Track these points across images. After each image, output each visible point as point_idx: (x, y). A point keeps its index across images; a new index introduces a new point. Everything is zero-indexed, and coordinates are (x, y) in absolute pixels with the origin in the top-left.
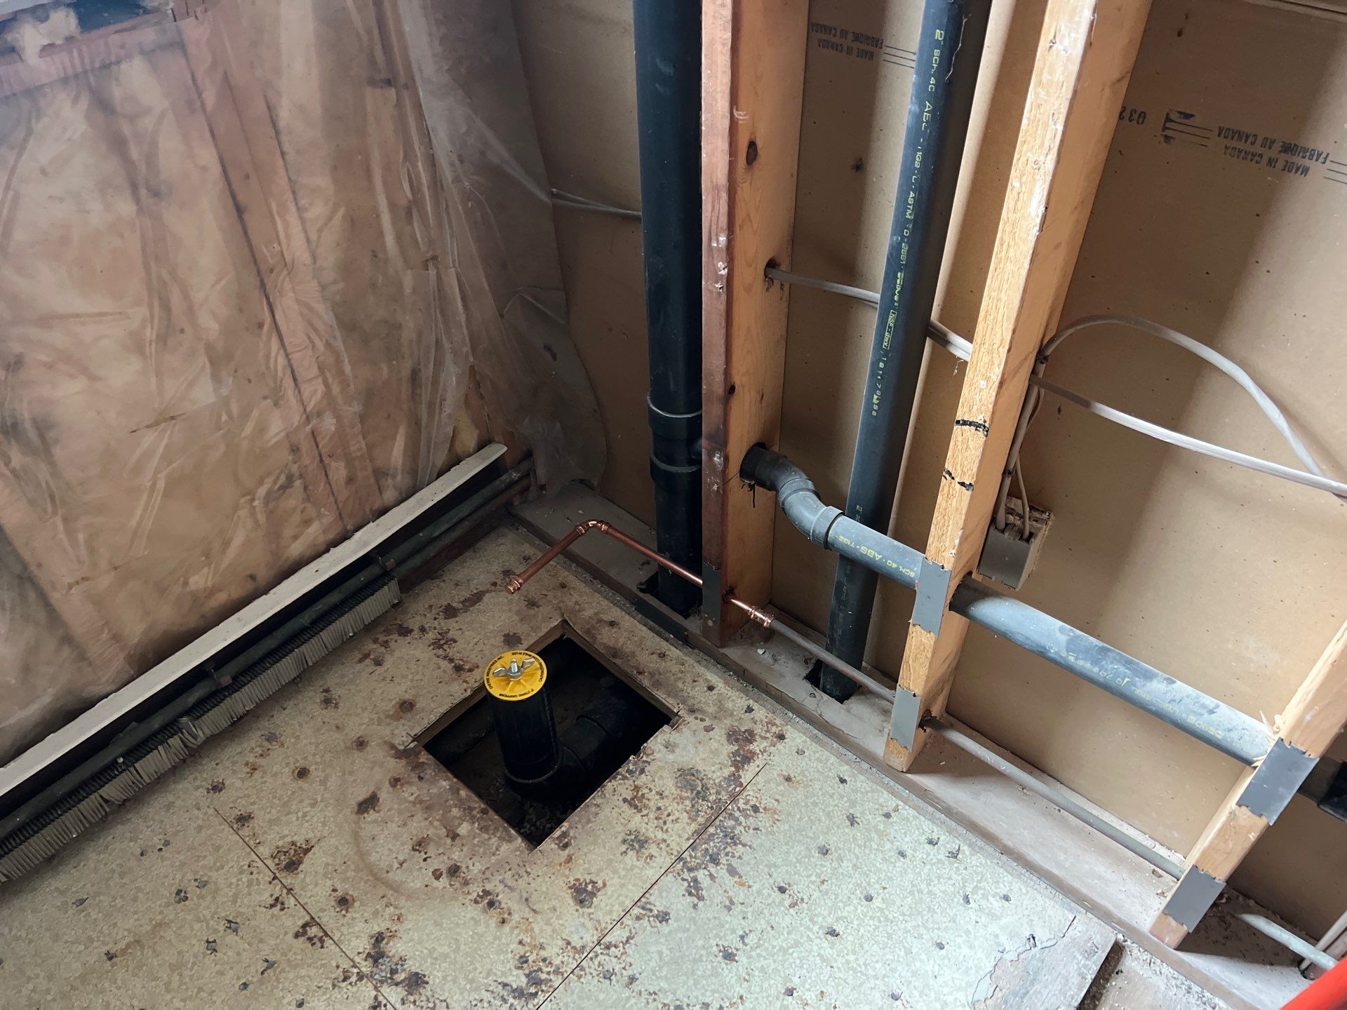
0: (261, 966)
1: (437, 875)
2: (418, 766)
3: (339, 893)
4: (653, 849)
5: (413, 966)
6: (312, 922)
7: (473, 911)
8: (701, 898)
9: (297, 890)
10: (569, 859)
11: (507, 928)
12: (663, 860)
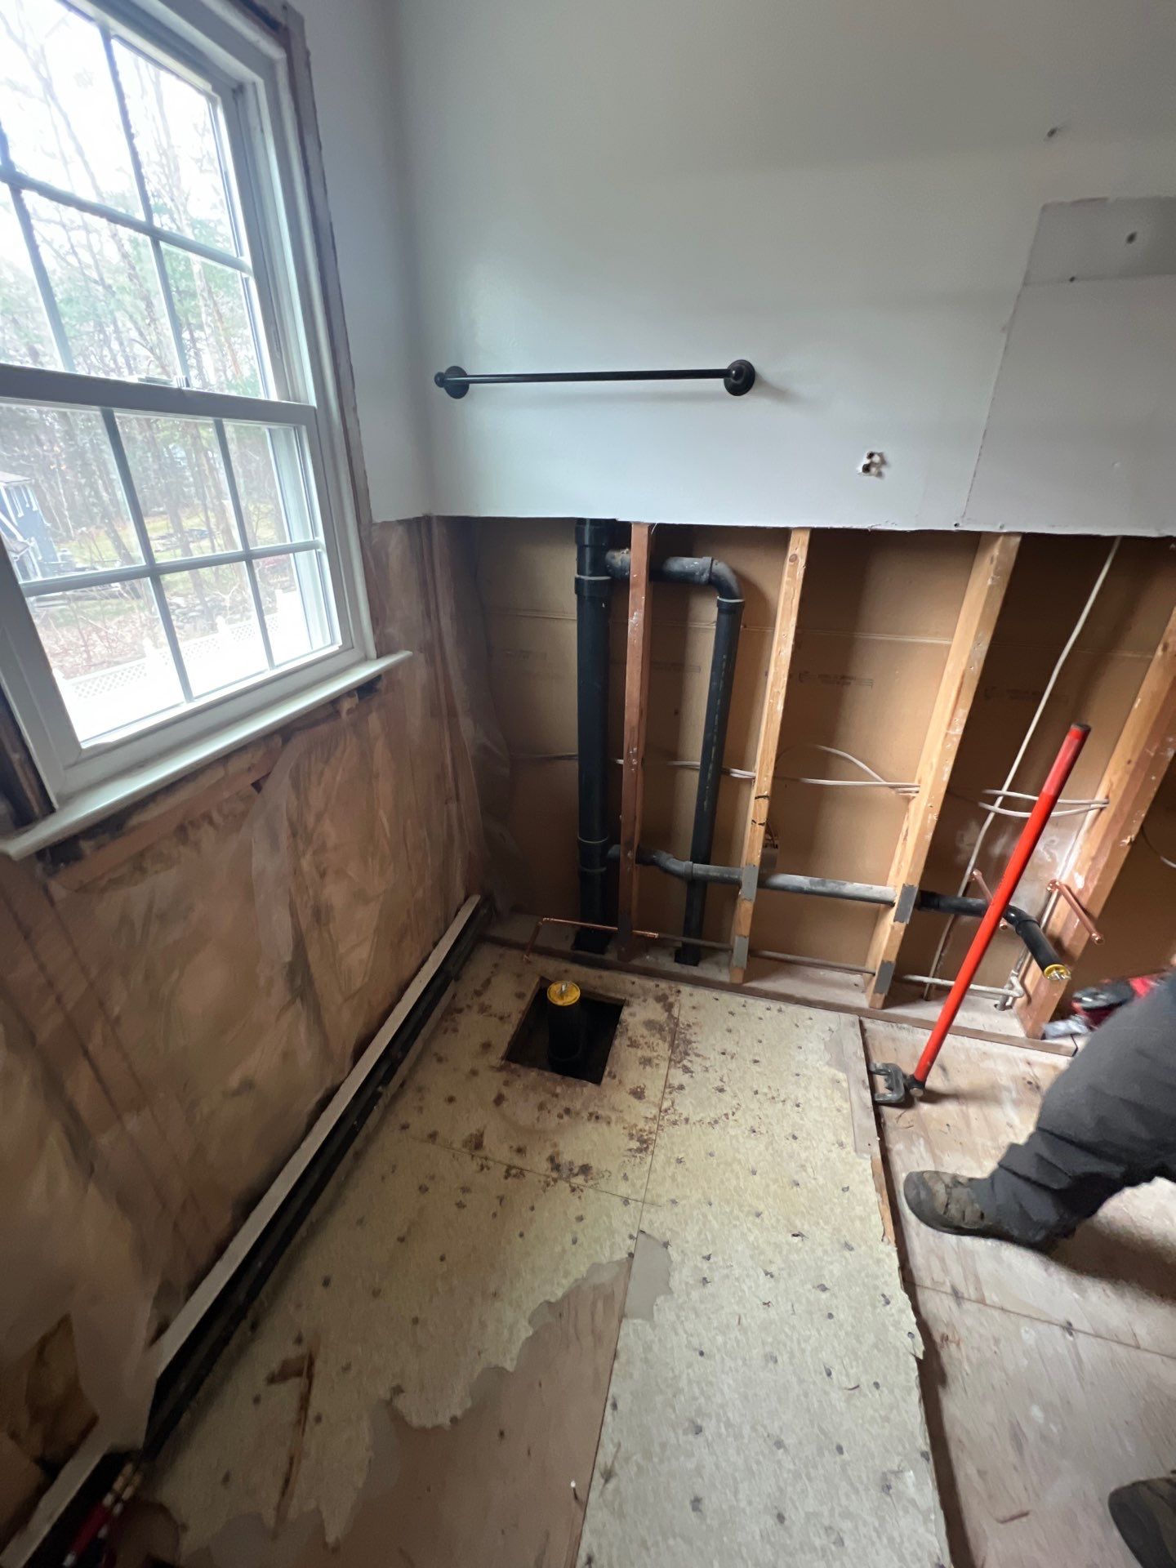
0: (497, 1202)
1: (560, 1116)
2: (513, 1072)
3: (515, 1147)
4: (656, 1061)
5: (579, 1163)
6: (510, 1168)
7: (590, 1126)
8: (692, 1072)
9: (490, 1155)
10: (620, 1082)
11: (613, 1124)
12: (664, 1065)
